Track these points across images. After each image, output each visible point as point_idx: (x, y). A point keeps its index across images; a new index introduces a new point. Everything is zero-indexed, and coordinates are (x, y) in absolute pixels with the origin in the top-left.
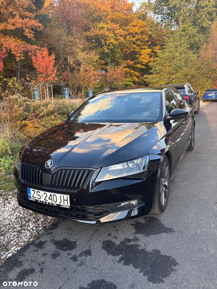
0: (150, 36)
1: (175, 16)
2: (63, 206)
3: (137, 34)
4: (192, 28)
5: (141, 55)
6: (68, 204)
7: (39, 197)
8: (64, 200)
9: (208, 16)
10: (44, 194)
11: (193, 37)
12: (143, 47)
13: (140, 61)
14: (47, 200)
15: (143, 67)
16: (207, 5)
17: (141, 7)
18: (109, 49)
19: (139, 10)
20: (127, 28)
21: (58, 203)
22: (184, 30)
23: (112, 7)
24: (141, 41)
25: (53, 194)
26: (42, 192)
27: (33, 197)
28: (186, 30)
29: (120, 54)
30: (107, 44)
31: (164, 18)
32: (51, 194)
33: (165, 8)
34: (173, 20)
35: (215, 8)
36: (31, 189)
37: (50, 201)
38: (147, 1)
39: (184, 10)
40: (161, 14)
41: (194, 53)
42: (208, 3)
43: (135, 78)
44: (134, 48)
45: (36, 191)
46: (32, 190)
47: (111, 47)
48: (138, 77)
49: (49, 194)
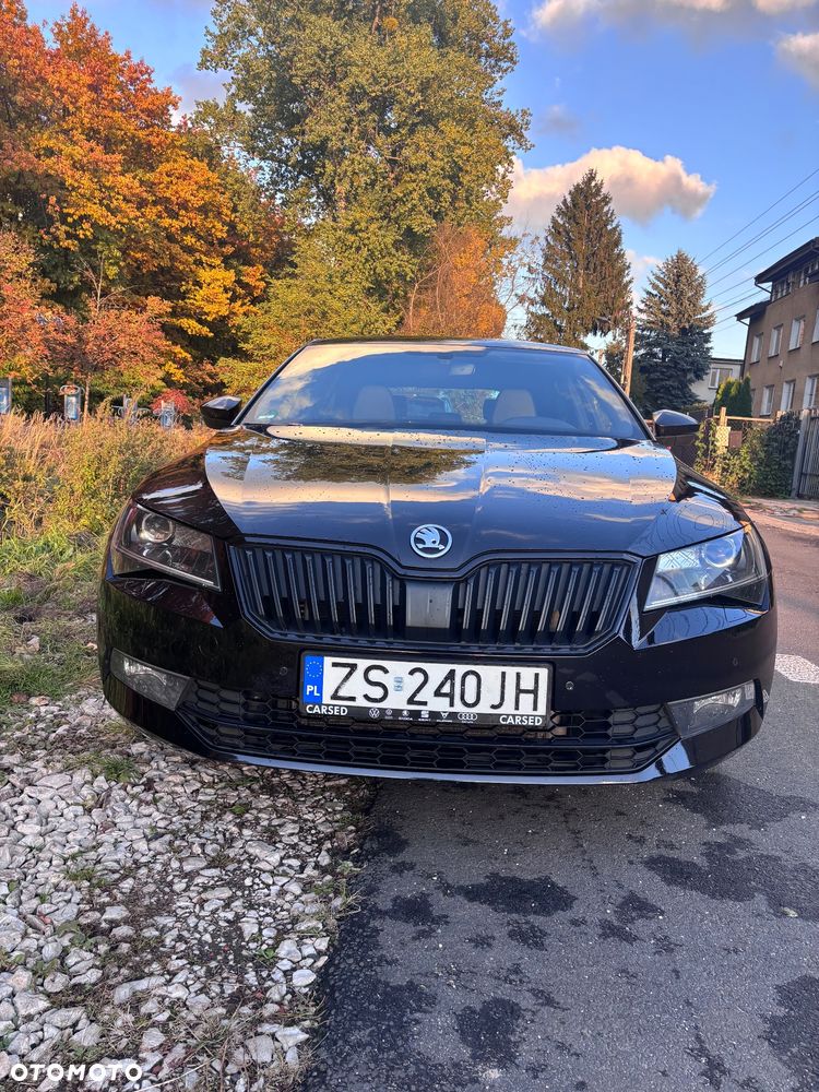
0: (232, 226)
1: (322, 174)
2: (510, 720)
3: (186, 209)
4: (380, 228)
5: (198, 284)
6: (535, 708)
7: (377, 692)
8: (519, 691)
9: (428, 200)
10: (412, 673)
11: (383, 257)
12: (204, 258)
13: (193, 304)
14: (425, 703)
15: (205, 330)
16: (426, 163)
17: (201, 117)
18: (76, 237)
19: (190, 125)
20: (149, 176)
21: (484, 708)
22: (352, 230)
23: (93, 88)
24: (199, 238)
25: (460, 669)
26: (398, 668)
27: (335, 697)
28: (361, 230)
29: (119, 266)
30: (70, 220)
31: (282, 176)
32: (452, 673)
33: (287, 141)
34: (314, 190)
35: (448, 181)
36: (328, 661)
37: (441, 705)
38: (222, 101)
39: (353, 163)
40: (273, 158)
41: (386, 310)
42: (429, 158)
43: (171, 367)
44: (173, 258)
45: (363, 664)
46: (335, 665)
47: (86, 231)
48: (183, 364)
49: (437, 671)
